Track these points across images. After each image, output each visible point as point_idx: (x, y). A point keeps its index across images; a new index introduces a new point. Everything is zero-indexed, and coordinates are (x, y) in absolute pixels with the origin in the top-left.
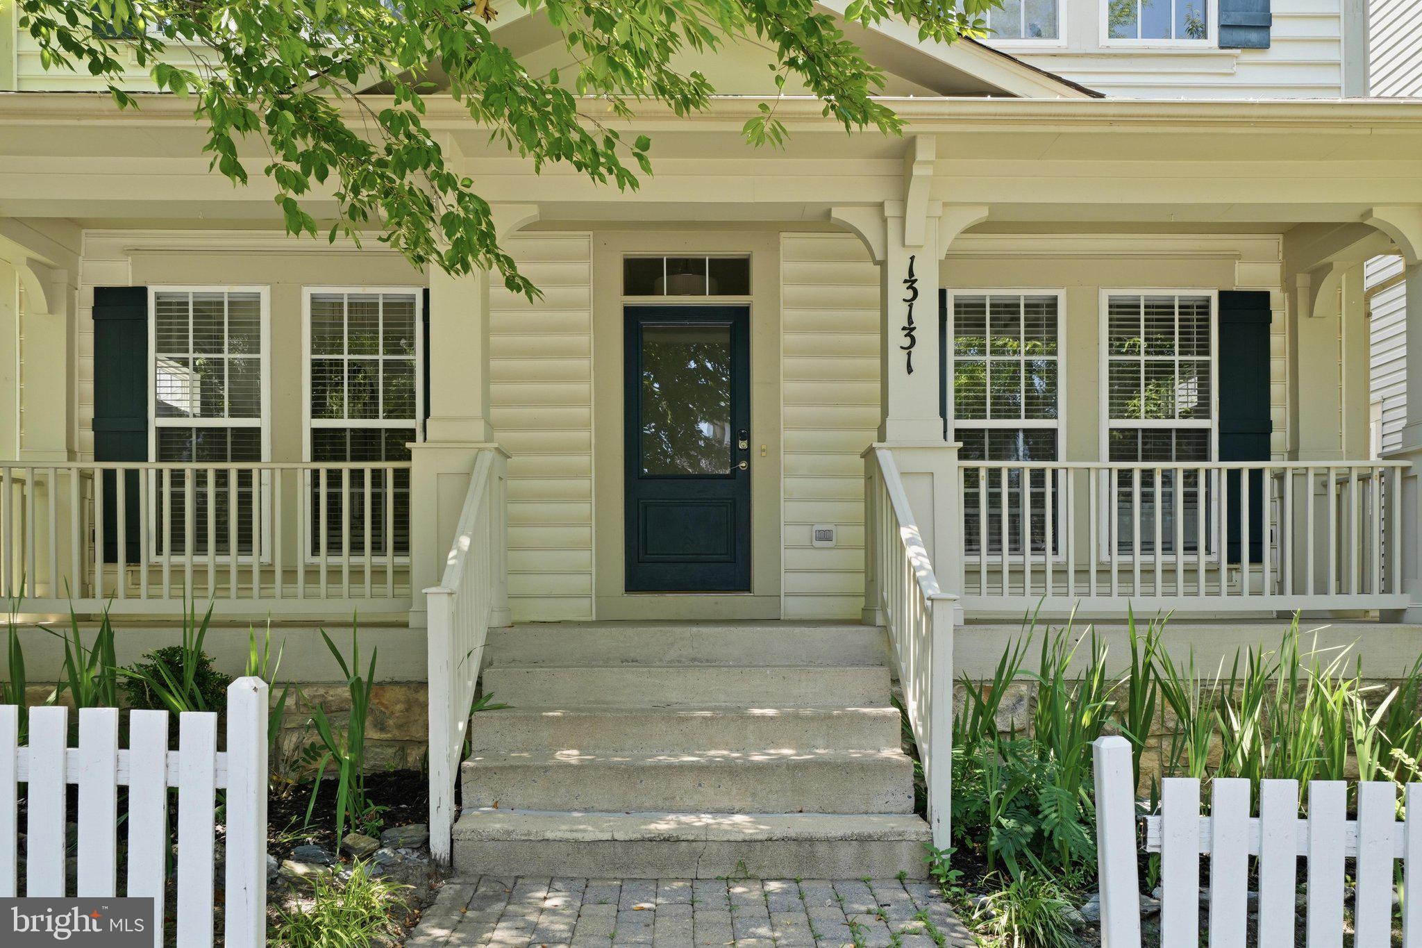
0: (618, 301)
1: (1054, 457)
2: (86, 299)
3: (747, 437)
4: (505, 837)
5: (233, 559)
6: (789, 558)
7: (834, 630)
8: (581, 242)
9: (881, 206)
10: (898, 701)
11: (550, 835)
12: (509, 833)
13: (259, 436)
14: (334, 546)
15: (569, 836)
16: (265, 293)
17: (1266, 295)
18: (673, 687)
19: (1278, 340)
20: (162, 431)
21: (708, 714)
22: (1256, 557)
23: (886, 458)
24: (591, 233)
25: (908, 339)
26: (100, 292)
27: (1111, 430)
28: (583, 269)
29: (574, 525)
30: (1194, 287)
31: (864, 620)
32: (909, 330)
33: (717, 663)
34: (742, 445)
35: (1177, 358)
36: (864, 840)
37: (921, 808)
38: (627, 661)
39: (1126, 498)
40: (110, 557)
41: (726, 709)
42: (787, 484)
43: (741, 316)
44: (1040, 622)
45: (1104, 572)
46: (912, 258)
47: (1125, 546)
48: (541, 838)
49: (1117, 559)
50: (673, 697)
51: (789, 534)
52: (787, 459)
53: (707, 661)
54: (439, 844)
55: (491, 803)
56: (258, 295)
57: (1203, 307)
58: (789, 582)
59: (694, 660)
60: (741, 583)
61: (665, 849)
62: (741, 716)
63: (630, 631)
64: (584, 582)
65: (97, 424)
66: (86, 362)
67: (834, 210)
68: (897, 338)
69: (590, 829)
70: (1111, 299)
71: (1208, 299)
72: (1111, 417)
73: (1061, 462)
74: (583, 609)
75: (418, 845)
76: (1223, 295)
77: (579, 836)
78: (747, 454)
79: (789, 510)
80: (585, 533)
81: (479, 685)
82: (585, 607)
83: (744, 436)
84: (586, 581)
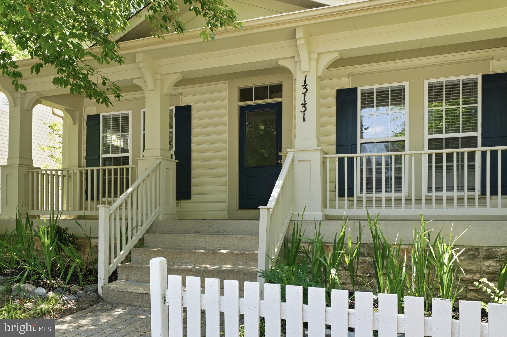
0: (237, 104)
2: (85, 119)
4: (115, 290)
8: (225, 85)
9: (294, 57)
11: (128, 290)
12: (117, 288)
13: (128, 159)
15: (134, 291)
16: (130, 112)
20: (103, 159)
21: (203, 251)
23: (291, 154)
24: (227, 81)
25: (304, 108)
26: (88, 117)
27: (429, 140)
28: (225, 94)
29: (221, 185)
30: (470, 74)
32: (304, 105)
33: (226, 234)
34: (280, 154)
35: (461, 107)
38: (196, 232)
39: (439, 168)
41: (210, 250)
43: (279, 105)
46: (306, 76)
47: (439, 189)
48: (126, 291)
50: (202, 245)
53: (222, 233)
54: (100, 291)
55: (126, 279)
56: (128, 114)
57: (474, 83)
59: (218, 232)
62: (214, 252)
63: (197, 222)
65: (87, 158)
66: (85, 139)
67: (279, 61)
68: (300, 108)
69: (141, 289)
70: (429, 84)
71: (476, 79)
72: (429, 134)
74: (223, 215)
75: (95, 291)
76: (484, 77)
77: (137, 291)
78: (281, 158)
80: (225, 188)
81: (142, 239)
82: (225, 214)
83: (281, 151)
84: (225, 205)
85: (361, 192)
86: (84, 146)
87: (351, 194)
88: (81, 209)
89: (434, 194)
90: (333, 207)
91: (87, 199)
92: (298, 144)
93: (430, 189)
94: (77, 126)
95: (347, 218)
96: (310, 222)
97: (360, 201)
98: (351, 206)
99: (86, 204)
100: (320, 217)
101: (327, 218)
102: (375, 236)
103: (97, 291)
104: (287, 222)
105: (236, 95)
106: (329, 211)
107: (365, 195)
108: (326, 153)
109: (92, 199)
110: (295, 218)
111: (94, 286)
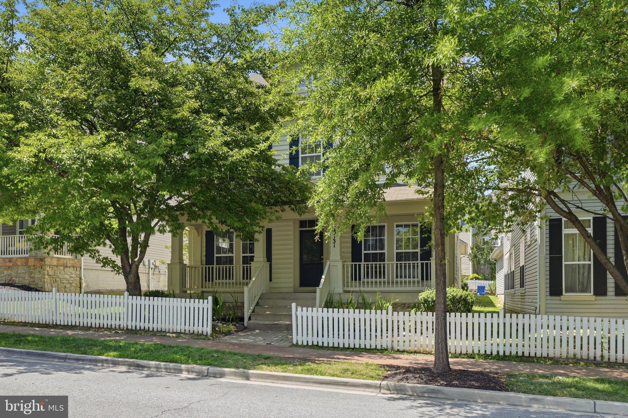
0: (298, 230)
1: (384, 261)
2: (204, 233)
11: (260, 323)
12: (254, 323)
13: (233, 258)
20: (217, 257)
25: (334, 241)
26: (206, 232)
27: (397, 253)
28: (292, 224)
30: (414, 222)
33: (298, 299)
34: (322, 257)
35: (411, 237)
38: (283, 299)
50: (288, 304)
54: (246, 324)
55: (255, 320)
61: (276, 326)
65: (206, 256)
66: (204, 244)
70: (396, 225)
71: (417, 224)
72: (396, 250)
73: (386, 262)
77: (264, 323)
78: (323, 259)
80: (291, 275)
81: (258, 302)
82: (291, 290)
83: (323, 255)
84: (292, 285)
85: (364, 278)
86: (204, 249)
87: (360, 279)
88: (202, 287)
89: (399, 280)
90: (348, 286)
91: (206, 281)
92: (331, 257)
93: (397, 277)
94: (200, 237)
95: (353, 292)
96: (337, 294)
97: (364, 283)
98: (360, 286)
99: (206, 284)
100: (342, 292)
101: (346, 292)
102: (363, 299)
103: (243, 325)
104: (327, 294)
105: (298, 225)
106: (346, 289)
107: (366, 280)
108: (345, 262)
109: (209, 281)
110: (330, 292)
111: (242, 322)
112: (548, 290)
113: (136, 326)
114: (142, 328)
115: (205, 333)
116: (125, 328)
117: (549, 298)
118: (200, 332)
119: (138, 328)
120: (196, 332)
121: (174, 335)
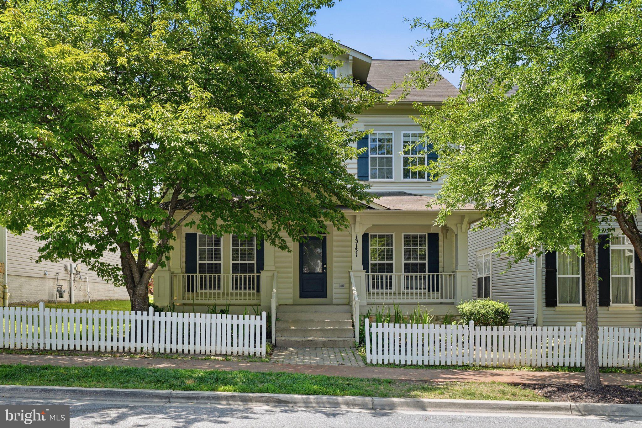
1: (392, 272)
2: (184, 235)
3: (326, 264)
5: (217, 291)
6: (335, 291)
7: (341, 306)
10: (352, 319)
12: (284, 340)
13: (221, 265)
14: (236, 288)
17: (438, 234)
18: (312, 317)
19: (440, 244)
20: (200, 264)
21: (317, 321)
22: (437, 290)
23: (351, 273)
26: (187, 234)
27: (404, 263)
30: (422, 232)
31: (348, 305)
32: (356, 249)
33: (320, 312)
34: (325, 266)
35: (419, 248)
36: (344, 341)
37: (354, 337)
40: (188, 291)
41: (321, 320)
42: (334, 275)
44: (375, 304)
45: (404, 293)
46: (357, 235)
47: (408, 288)
49: (406, 291)
50: (311, 318)
51: (335, 285)
52: (334, 269)
53: (318, 312)
54: (274, 342)
55: (281, 335)
57: (424, 236)
58: (335, 296)
59: (315, 312)
60: (325, 296)
61: (311, 342)
62: (323, 321)
63: (303, 306)
64: (291, 296)
65: (186, 262)
68: (354, 250)
69: (299, 339)
70: (404, 235)
72: (404, 260)
74: (290, 302)
76: (428, 234)
78: (326, 268)
79: (335, 280)
80: (290, 285)
86: (184, 254)
92: (353, 267)
94: (179, 240)
106: (368, 301)
112: (544, 301)
113: (165, 349)
114: (174, 350)
115: (258, 354)
116: (150, 352)
117: (545, 308)
118: (252, 353)
119: (168, 351)
120: (246, 353)
121: (220, 358)
